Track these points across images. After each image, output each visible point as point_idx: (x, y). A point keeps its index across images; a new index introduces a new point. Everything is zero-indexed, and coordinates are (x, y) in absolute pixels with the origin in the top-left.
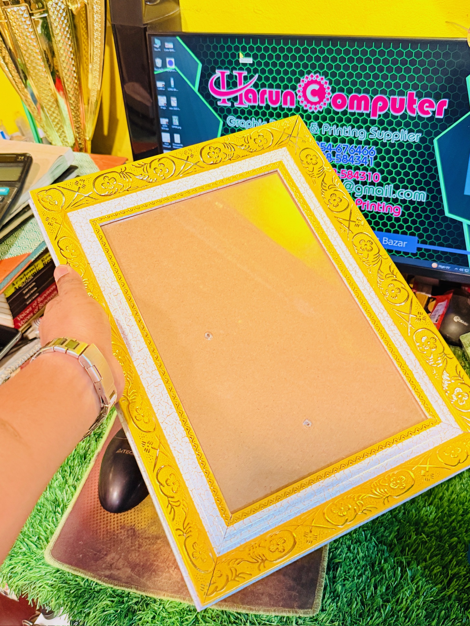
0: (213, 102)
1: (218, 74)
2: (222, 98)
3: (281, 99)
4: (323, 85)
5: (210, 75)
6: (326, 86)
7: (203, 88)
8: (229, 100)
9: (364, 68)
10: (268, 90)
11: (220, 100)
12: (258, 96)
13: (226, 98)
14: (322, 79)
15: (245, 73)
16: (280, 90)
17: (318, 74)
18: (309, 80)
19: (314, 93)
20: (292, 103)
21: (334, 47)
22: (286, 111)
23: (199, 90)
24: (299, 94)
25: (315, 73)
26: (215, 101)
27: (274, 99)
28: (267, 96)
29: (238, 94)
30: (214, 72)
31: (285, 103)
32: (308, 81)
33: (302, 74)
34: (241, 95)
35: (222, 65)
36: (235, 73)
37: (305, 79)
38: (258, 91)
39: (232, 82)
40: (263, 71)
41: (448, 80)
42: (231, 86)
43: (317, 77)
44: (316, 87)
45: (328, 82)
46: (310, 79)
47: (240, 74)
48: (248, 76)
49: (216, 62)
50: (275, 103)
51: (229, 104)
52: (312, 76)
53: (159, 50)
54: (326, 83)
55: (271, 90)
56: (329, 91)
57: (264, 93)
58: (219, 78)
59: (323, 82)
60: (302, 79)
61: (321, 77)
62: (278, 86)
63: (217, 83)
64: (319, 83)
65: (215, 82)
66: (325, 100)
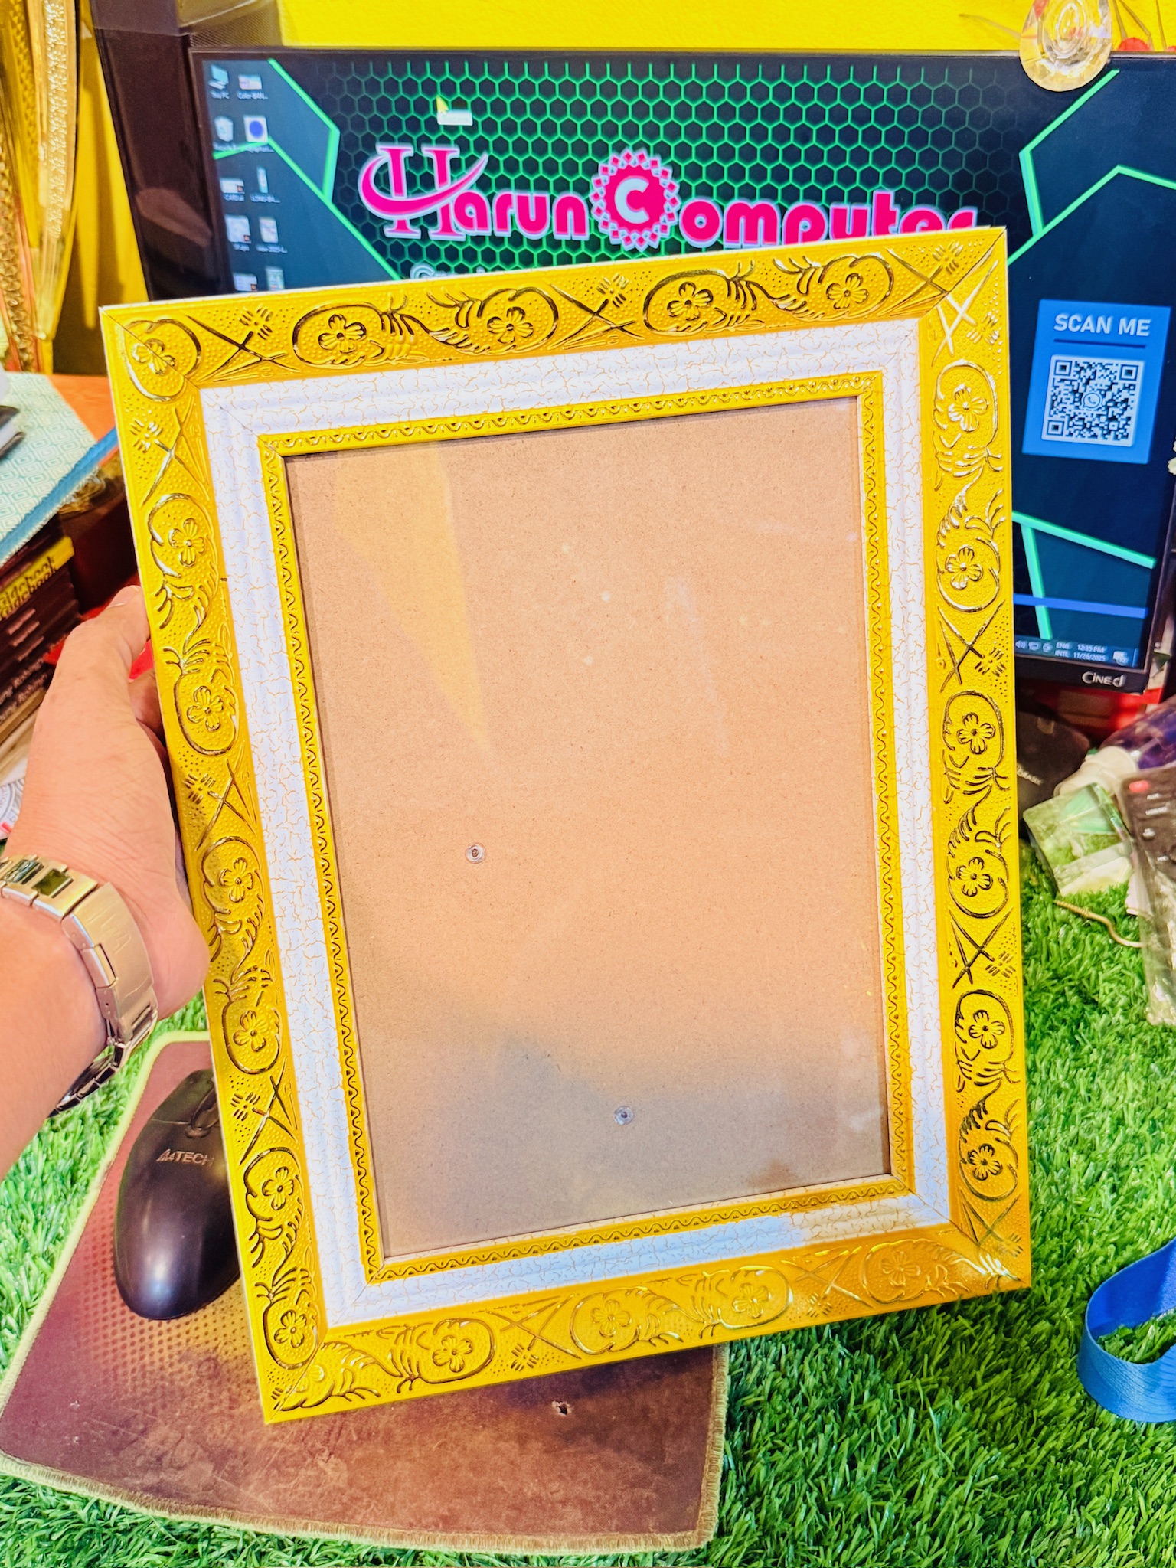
0: (371, 228)
1: (382, 155)
2: (396, 217)
3: (552, 217)
4: (657, 180)
5: (362, 159)
6: (664, 182)
7: (344, 194)
8: (414, 222)
9: (759, 134)
10: (514, 194)
11: (391, 222)
12: (491, 212)
13: (407, 217)
14: (654, 163)
15: (454, 152)
16: (547, 196)
17: (643, 151)
18: (620, 166)
19: (634, 200)
20: (580, 228)
21: (683, 78)
22: (564, 249)
23: (334, 200)
24: (596, 204)
25: (636, 148)
26: (377, 226)
27: (532, 216)
28: (513, 211)
29: (437, 207)
30: (372, 150)
31: (562, 227)
32: (619, 171)
33: (601, 150)
34: (445, 209)
35: (392, 131)
36: (427, 151)
37: (610, 165)
38: (490, 198)
39: (420, 176)
40: (501, 146)
41: (975, 161)
42: (419, 187)
43: (642, 157)
44: (640, 185)
45: (670, 171)
46: (623, 163)
47: (441, 156)
48: (463, 158)
49: (376, 124)
50: (536, 226)
51: (415, 234)
52: (628, 157)
53: (225, 95)
54: (665, 173)
55: (523, 194)
56: (674, 194)
57: (505, 201)
58: (385, 165)
59: (656, 172)
60: (601, 164)
61: (652, 158)
62: (542, 185)
63: (382, 179)
64: (646, 174)
65: (377, 177)
66: (663, 218)
